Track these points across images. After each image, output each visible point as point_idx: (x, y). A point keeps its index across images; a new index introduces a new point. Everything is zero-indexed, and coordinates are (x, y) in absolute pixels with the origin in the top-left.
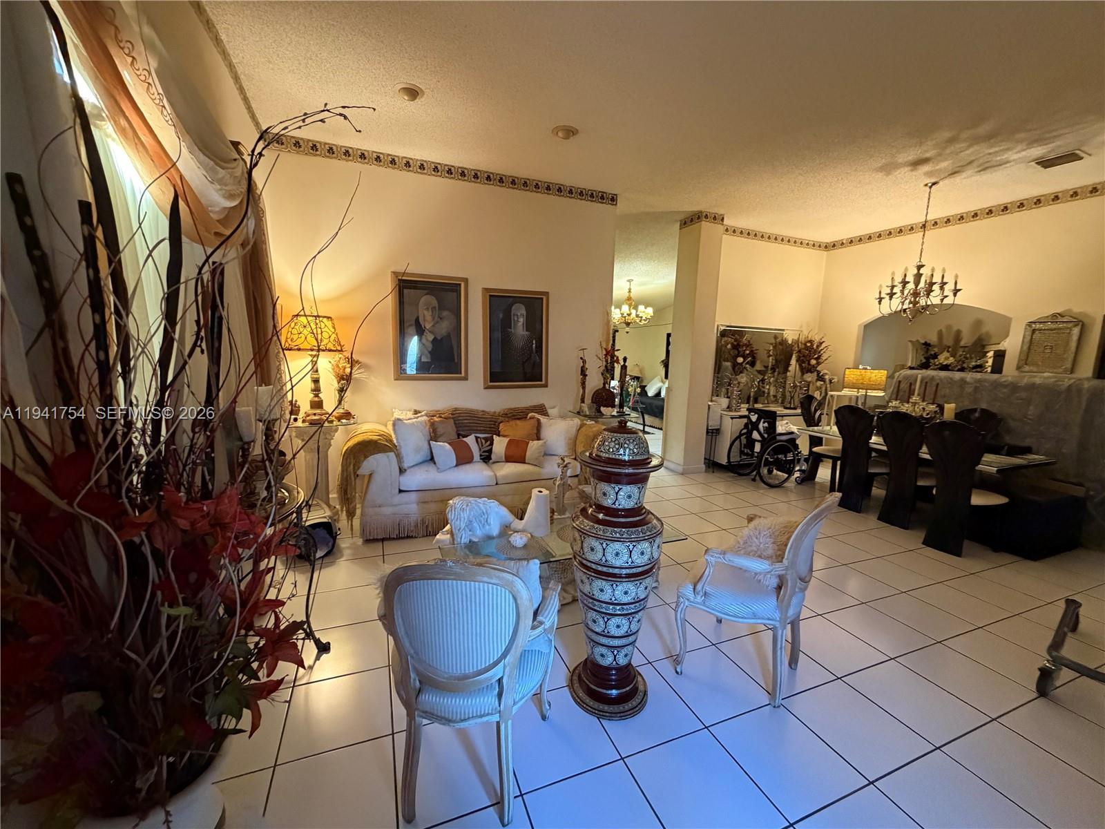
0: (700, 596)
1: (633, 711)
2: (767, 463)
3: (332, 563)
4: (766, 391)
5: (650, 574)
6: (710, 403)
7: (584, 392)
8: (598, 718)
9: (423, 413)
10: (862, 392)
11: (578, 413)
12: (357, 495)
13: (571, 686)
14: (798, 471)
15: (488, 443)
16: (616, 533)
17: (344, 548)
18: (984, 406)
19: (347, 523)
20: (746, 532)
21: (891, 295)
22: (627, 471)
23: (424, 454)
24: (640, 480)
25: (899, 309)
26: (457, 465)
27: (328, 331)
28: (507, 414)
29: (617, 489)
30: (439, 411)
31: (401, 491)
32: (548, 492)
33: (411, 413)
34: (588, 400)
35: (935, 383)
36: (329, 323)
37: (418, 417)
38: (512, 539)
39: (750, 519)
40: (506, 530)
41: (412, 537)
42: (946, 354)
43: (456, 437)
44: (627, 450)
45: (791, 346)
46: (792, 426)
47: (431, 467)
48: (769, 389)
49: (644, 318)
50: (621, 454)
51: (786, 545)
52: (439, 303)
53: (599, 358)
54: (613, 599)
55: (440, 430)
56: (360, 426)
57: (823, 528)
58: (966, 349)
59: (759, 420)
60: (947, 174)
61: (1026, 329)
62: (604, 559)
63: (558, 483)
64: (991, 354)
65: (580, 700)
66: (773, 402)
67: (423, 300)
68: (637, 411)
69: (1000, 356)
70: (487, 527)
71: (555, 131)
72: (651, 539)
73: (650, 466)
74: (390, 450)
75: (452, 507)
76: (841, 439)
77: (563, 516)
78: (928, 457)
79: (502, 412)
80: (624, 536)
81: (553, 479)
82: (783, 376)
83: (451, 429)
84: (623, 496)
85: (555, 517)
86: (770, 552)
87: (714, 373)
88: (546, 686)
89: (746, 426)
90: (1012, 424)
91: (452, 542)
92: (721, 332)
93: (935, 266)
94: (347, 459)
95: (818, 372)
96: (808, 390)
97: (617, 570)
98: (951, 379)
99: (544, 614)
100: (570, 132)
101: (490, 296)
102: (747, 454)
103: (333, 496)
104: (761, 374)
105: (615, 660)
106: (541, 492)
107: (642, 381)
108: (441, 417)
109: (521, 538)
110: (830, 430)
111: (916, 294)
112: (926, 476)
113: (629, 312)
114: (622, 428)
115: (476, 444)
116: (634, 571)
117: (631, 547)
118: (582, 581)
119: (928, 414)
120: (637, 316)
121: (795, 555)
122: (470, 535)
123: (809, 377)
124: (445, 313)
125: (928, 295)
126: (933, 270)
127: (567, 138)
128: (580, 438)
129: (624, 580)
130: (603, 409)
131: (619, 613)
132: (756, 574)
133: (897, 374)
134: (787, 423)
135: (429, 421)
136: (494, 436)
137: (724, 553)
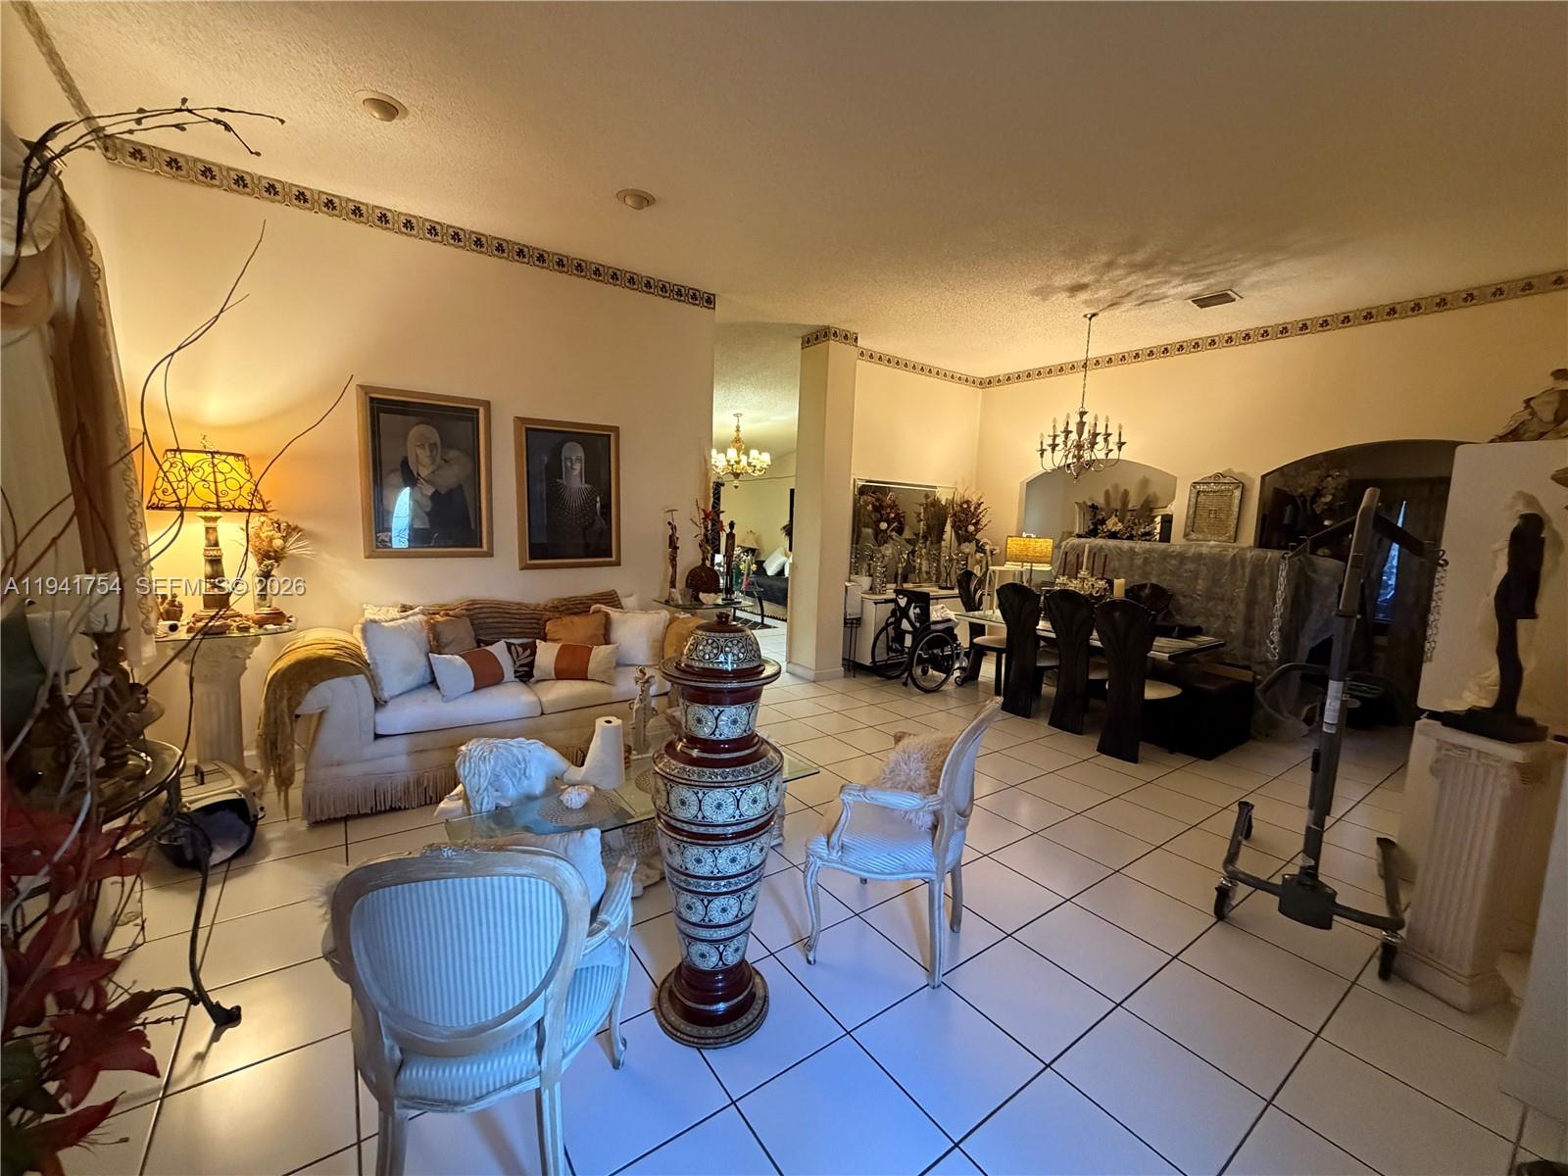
0: (835, 851)
1: (748, 1029)
2: (921, 661)
3: (246, 869)
4: (917, 566)
5: (767, 829)
6: (848, 584)
7: (675, 571)
8: (699, 1049)
9: (417, 610)
10: (1027, 566)
11: (667, 602)
12: (296, 747)
13: (658, 1008)
14: (958, 668)
15: (528, 652)
16: (716, 775)
17: (271, 840)
18: (1154, 581)
19: (276, 800)
20: (893, 756)
21: (1054, 447)
22: (729, 686)
23: (420, 673)
24: (749, 697)
25: (1062, 464)
26: (476, 689)
27: (238, 478)
28: (557, 608)
29: (716, 712)
30: (444, 605)
31: (377, 737)
32: (620, 721)
33: (396, 609)
34: (681, 583)
35: (1103, 554)
36: (239, 465)
37: (408, 616)
38: (565, 797)
39: (898, 739)
40: (556, 785)
41: (400, 809)
42: (1114, 519)
43: (475, 645)
44: (730, 656)
45: (945, 507)
46: (948, 611)
47: (431, 695)
48: (920, 564)
49: (758, 467)
50: (721, 662)
51: (941, 770)
52: (441, 439)
53: (695, 523)
54: (716, 871)
55: (447, 636)
56: (302, 634)
57: (989, 740)
58: (1134, 513)
59: (908, 604)
60: (1106, 305)
61: (1191, 490)
62: (700, 815)
63: (635, 707)
64: (1158, 519)
65: (672, 1027)
66: (925, 581)
67: (414, 432)
68: (753, 596)
69: (1167, 521)
70: (526, 782)
71: (622, 195)
72: (766, 780)
73: (763, 676)
74: (359, 671)
75: (465, 756)
76: (1005, 626)
77: (644, 756)
78: (1098, 644)
79: (550, 605)
80: (728, 779)
81: (629, 701)
82: (937, 546)
83: (465, 633)
84: (724, 723)
85: (633, 757)
86: (922, 781)
87: (852, 544)
88: (619, 1018)
89: (893, 613)
90: (1183, 601)
91: (466, 811)
92: (860, 489)
93: (1099, 414)
94: (275, 691)
95: (978, 542)
96: (966, 564)
97: (718, 829)
98: (1120, 549)
99: (608, 911)
100: (643, 200)
101: (527, 429)
102: (896, 651)
103: (251, 753)
104: (911, 544)
105: (721, 959)
106: (609, 722)
107: (759, 554)
108: (448, 615)
109: (579, 795)
110: (992, 615)
111: (1079, 447)
112: (1099, 667)
113: (737, 459)
114: (723, 624)
115: (509, 656)
116: (744, 827)
117: (739, 793)
118: (670, 851)
119: (1097, 592)
120: (749, 464)
121: (952, 782)
122: (496, 798)
123: (968, 548)
124: (452, 454)
125: (1092, 448)
126: (1096, 418)
127: (639, 207)
128: (669, 638)
129: (730, 842)
130: (702, 596)
131: (725, 890)
132: (906, 812)
133: (1064, 543)
134: (943, 608)
135: (427, 622)
136: (538, 641)
137: (864, 789)
